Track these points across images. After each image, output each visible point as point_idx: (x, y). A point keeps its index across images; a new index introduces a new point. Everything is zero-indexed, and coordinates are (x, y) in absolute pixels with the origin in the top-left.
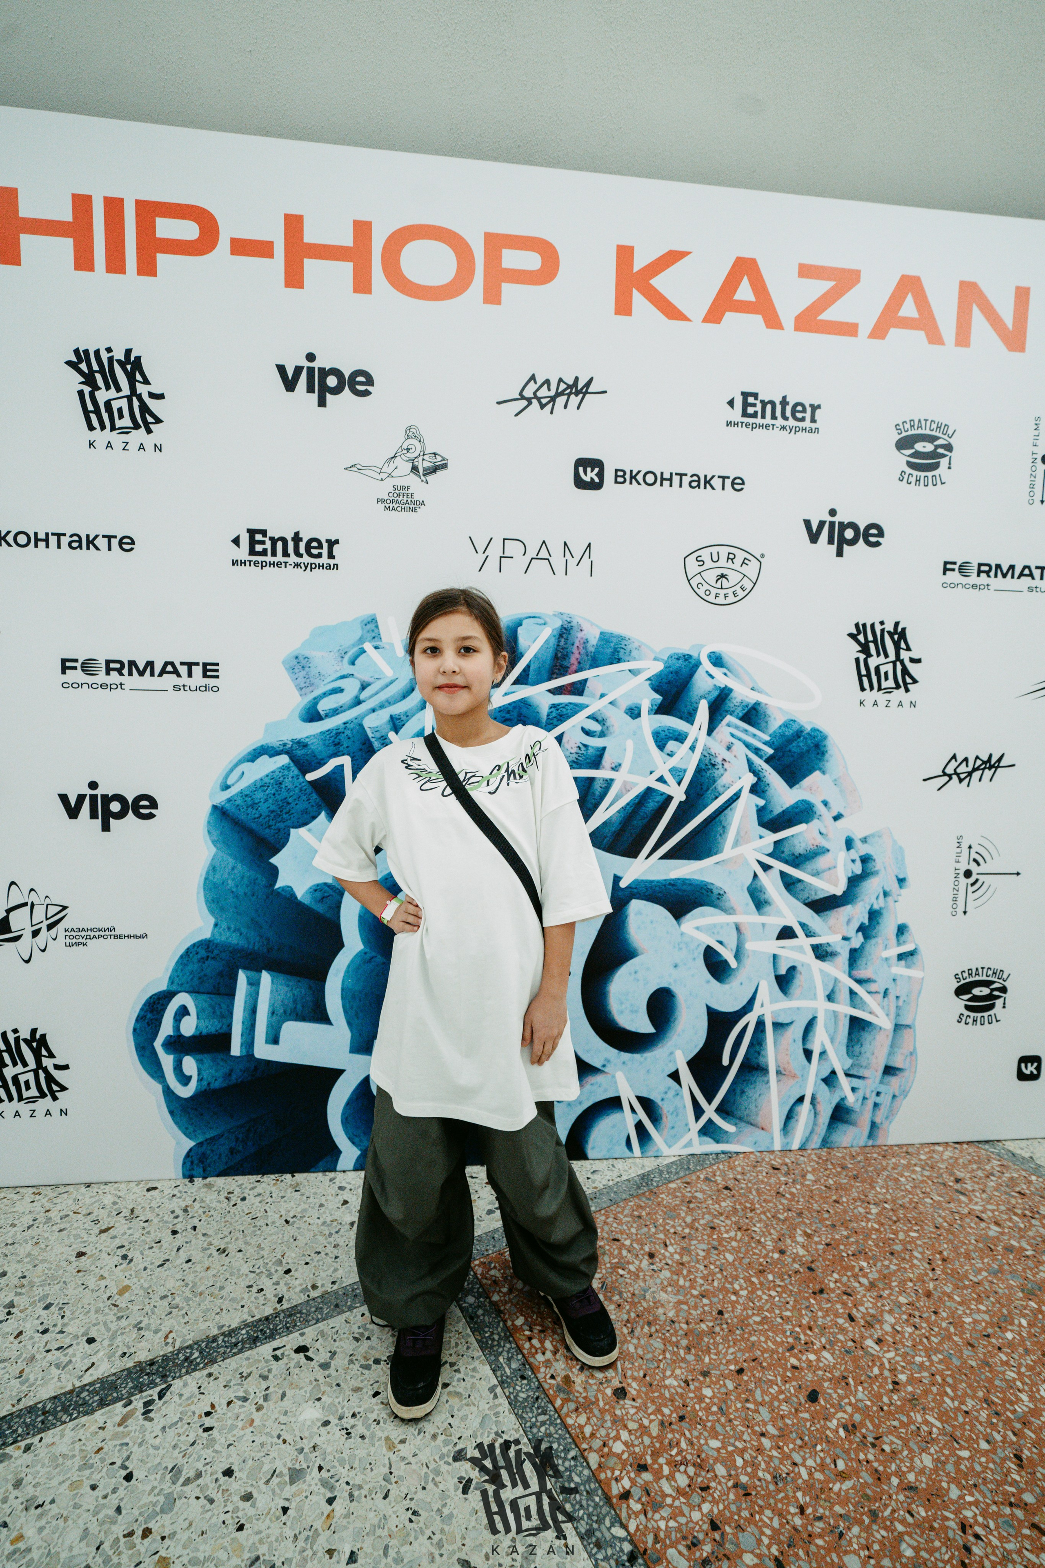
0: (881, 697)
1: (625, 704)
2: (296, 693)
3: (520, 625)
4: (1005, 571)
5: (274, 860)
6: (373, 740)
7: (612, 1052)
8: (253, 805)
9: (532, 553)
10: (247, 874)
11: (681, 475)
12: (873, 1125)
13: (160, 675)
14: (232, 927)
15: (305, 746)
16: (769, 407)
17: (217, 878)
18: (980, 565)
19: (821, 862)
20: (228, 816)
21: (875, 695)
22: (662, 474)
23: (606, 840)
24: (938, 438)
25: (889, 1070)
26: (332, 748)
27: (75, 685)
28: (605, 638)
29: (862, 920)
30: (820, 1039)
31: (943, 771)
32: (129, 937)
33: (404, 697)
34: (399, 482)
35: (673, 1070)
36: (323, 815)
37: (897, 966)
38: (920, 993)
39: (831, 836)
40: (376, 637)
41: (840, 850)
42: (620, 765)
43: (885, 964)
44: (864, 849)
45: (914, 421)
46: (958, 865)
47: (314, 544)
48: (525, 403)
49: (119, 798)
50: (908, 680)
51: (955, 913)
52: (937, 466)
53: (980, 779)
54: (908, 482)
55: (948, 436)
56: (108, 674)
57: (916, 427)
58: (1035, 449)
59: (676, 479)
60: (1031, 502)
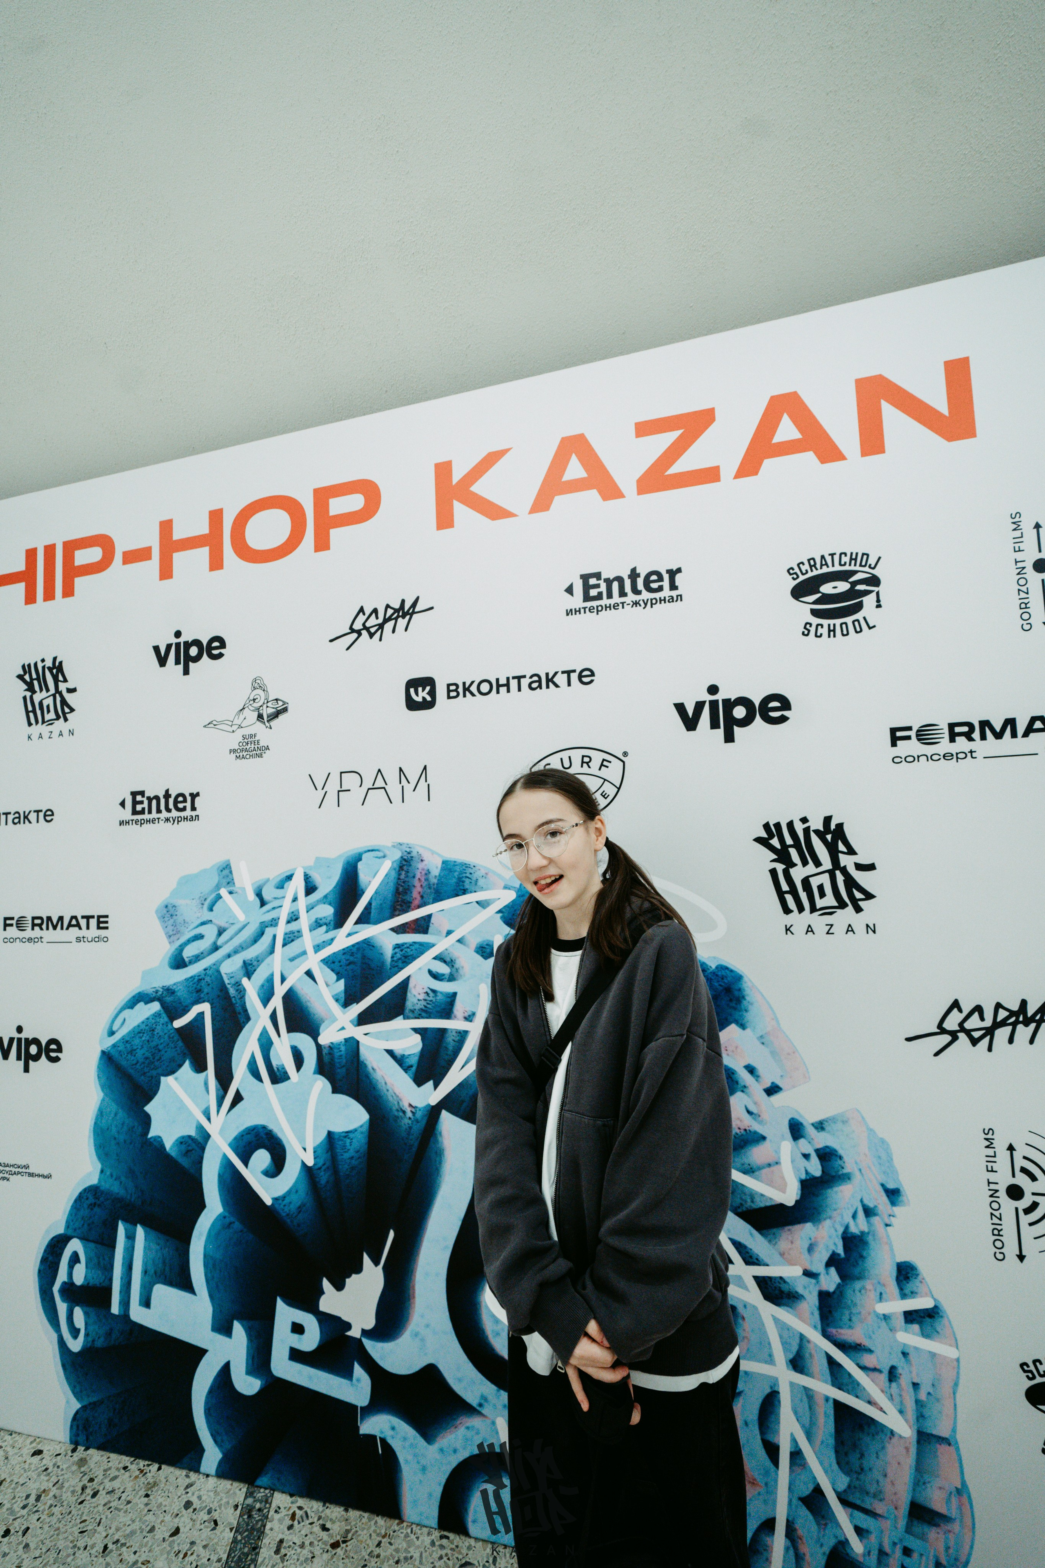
0: (818, 921)
1: (474, 942)
2: (166, 941)
3: (360, 859)
4: (998, 729)
5: (148, 1108)
6: (229, 986)
7: (489, 1389)
8: (132, 1052)
9: (368, 784)
10: (127, 1121)
11: (519, 678)
13: (67, 929)
14: (114, 1175)
15: (173, 992)
16: (615, 586)
17: (104, 1124)
18: (952, 726)
19: (757, 1154)
20: (113, 1061)
21: (807, 917)
22: (497, 680)
24: (855, 572)
25: (920, 1513)
26: (194, 994)
27: (12, 940)
28: (448, 866)
29: (832, 1248)
30: (788, 1429)
31: (940, 1026)
32: (39, 1176)
33: (255, 941)
34: (247, 731)
36: (187, 1063)
37: (906, 1331)
38: (956, 1384)
39: (765, 1116)
40: (230, 882)
41: (783, 1138)
42: (474, 1014)
43: (883, 1324)
44: (822, 1140)
45: (813, 559)
46: (993, 1177)
47: (180, 799)
48: (355, 635)
49: (36, 1041)
50: (858, 895)
51: (1000, 1256)
52: (859, 607)
53: (1011, 1041)
54: (816, 636)
55: (870, 567)
56: (33, 929)
57: (818, 566)
58: (1019, 556)
59: (514, 684)
60: (1027, 627)
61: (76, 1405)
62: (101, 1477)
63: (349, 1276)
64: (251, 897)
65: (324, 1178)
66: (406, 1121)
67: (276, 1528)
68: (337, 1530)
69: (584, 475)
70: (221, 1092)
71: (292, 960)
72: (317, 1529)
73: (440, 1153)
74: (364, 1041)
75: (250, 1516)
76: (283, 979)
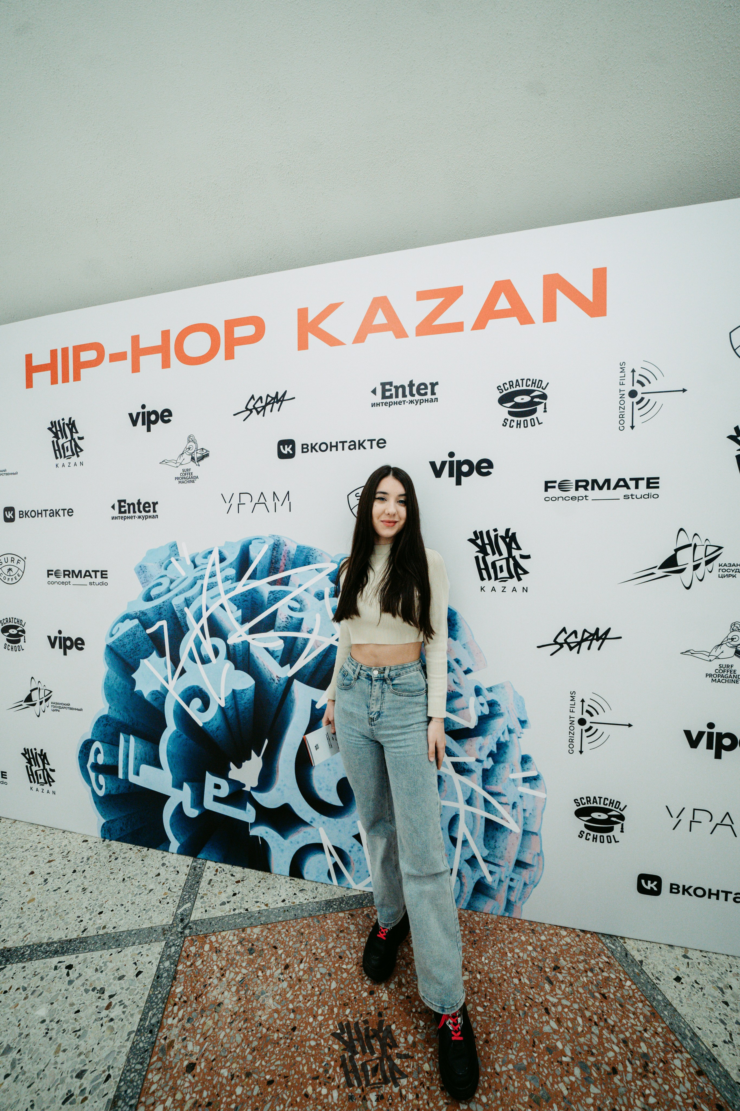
0: (498, 585)
1: (314, 591)
2: (140, 586)
3: (251, 544)
4: (601, 484)
5: (133, 676)
6: (177, 612)
7: (315, 814)
8: (124, 646)
9: (256, 500)
10: (122, 682)
11: (343, 443)
12: (509, 902)
14: (117, 709)
15: (146, 614)
16: (400, 390)
17: (110, 683)
18: (577, 482)
19: (458, 703)
20: (113, 650)
21: (493, 583)
22: (331, 443)
23: (306, 677)
24: (534, 391)
25: (520, 864)
26: (158, 616)
27: (52, 583)
28: (300, 549)
29: (491, 748)
30: (462, 831)
31: (555, 640)
32: (75, 709)
33: (192, 587)
34: (185, 467)
35: (357, 833)
36: (155, 653)
37: (523, 786)
38: (544, 809)
39: (463, 684)
40: (177, 554)
41: (471, 695)
42: (313, 630)
43: (512, 783)
44: (490, 696)
45: (512, 381)
46: (572, 715)
47: (147, 505)
48: (249, 412)
49: (69, 639)
50: (520, 572)
51: (571, 752)
52: (534, 411)
53: (589, 648)
54: (510, 427)
55: (542, 388)
56: (64, 577)
57: (514, 386)
58: (622, 388)
59: (340, 445)
60: (622, 428)
61: (104, 821)
62: (118, 852)
63: (244, 762)
64: (189, 562)
65: (230, 713)
66: (275, 684)
67: (208, 875)
68: (238, 877)
69: (385, 321)
70: (174, 668)
71: (212, 598)
72: (229, 875)
73: (292, 701)
74: (252, 642)
75: (195, 870)
76: (207, 609)
